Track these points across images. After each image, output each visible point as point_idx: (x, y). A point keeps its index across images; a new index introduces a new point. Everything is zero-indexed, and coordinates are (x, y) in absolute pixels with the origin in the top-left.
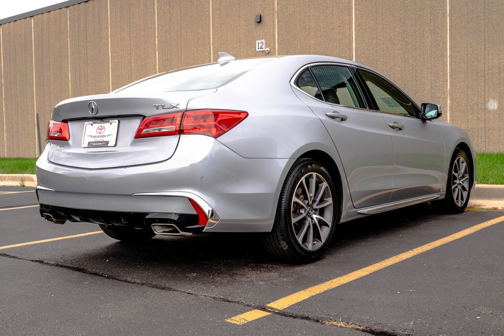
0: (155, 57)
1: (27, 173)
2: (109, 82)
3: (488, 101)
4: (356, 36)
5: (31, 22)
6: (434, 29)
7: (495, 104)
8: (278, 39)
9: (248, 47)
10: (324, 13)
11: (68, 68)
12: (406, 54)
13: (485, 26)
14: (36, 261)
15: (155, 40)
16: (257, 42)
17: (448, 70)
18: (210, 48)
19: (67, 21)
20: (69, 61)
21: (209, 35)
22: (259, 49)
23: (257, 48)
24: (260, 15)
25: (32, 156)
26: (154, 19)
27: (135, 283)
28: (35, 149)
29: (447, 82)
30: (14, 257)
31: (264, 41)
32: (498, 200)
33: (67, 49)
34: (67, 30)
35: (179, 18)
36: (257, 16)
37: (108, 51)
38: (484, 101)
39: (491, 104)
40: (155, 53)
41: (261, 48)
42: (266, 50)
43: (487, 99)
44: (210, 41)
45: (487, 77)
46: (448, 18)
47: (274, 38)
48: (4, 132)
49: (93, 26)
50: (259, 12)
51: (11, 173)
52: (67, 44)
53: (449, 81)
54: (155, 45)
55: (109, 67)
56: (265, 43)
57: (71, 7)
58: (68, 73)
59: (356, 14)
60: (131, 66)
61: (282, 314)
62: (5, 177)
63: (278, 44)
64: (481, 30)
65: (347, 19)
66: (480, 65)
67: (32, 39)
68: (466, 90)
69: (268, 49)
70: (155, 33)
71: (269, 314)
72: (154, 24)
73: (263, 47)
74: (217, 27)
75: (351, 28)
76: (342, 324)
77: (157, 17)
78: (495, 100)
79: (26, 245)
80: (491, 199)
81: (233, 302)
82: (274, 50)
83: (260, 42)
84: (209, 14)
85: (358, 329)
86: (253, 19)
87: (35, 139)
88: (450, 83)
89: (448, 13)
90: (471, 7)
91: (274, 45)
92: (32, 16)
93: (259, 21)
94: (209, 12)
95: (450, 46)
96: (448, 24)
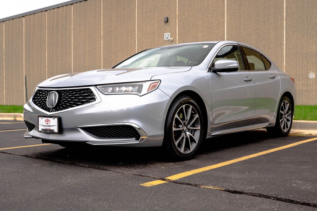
0: (101, 43)
1: (18, 113)
2: (71, 58)
3: (309, 73)
4: (227, 32)
5: (23, 20)
6: (276, 28)
7: (314, 75)
8: (178, 33)
9: (159, 37)
10: (207, 17)
11: (46, 49)
12: (258, 43)
13: (307, 26)
14: (23, 156)
15: (101, 32)
16: (165, 34)
17: (284, 54)
18: (135, 38)
19: (46, 20)
20: (46, 45)
21: (135, 29)
22: (166, 38)
23: (165, 38)
24: (167, 18)
25: (21, 104)
26: (101, 19)
27: (85, 166)
28: (23, 100)
29: (283, 61)
30: (10, 154)
31: (169, 34)
32: (313, 130)
33: (46, 37)
34: (46, 25)
35: (116, 18)
36: (165, 18)
37: (71, 39)
38: (307, 73)
39: (311, 75)
40: (101, 41)
41: (167, 38)
42: (170, 39)
43: (308, 72)
44: (135, 33)
45: (308, 58)
46: (285, 21)
47: (176, 32)
48: (4, 89)
49: (62, 23)
50: (166, 16)
51: (8, 113)
52: (45, 34)
53: (285, 60)
54: (101, 35)
55: (71, 49)
56: (170, 35)
57: (48, 11)
58: (46, 52)
59: (227, 18)
60: (85, 48)
61: (175, 182)
62: (4, 115)
63: (178, 36)
64: (305, 28)
65: (222, 20)
66: (304, 50)
67: (23, 30)
68: (295, 66)
69: (172, 39)
70: (101, 28)
71: (166, 182)
72: (101, 22)
73: (169, 37)
74: (140, 25)
75: (224, 26)
76: (211, 187)
77: (103, 18)
78: (313, 73)
79: (17, 148)
80: (308, 130)
81: (145, 176)
82: (176, 40)
83: (167, 34)
84: (135, 17)
85: (221, 190)
86: (163, 19)
87: (23, 94)
88: (285, 61)
89: (285, 18)
90: (299, 14)
91: (176, 36)
92: (24, 16)
93: (166, 21)
94: (135, 16)
95: (286, 38)
96: (285, 25)
